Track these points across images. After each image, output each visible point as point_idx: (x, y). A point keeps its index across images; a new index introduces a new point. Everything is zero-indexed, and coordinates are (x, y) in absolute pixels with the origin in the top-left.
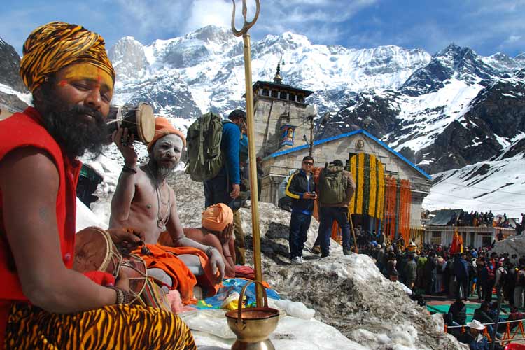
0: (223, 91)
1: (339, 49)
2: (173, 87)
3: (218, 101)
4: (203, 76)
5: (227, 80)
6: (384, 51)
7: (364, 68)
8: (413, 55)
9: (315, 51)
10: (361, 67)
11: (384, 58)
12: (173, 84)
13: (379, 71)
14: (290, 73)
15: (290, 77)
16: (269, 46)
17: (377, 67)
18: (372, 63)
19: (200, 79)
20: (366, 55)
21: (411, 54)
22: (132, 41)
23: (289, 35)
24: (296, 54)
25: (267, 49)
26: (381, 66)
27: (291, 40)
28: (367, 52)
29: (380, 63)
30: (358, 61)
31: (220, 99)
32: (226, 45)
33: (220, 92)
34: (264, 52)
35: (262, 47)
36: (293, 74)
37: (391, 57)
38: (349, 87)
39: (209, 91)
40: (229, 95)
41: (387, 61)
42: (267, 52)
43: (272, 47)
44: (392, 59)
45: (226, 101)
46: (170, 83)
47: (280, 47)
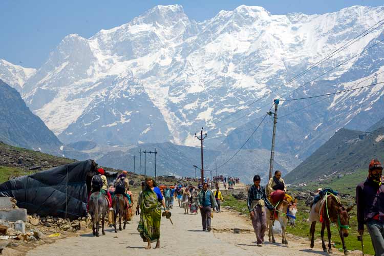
0: (179, 84)
1: (300, 16)
2: (129, 91)
3: (176, 96)
4: (157, 67)
5: (182, 71)
6: (348, 14)
7: (327, 37)
8: (380, 13)
9: (273, 23)
10: (324, 36)
11: (349, 21)
12: (128, 88)
13: (343, 37)
14: (248, 54)
15: (248, 58)
16: (224, 23)
17: (341, 33)
18: (335, 29)
19: (155, 71)
20: (328, 21)
21: (378, 12)
22: (76, 38)
23: (244, 9)
24: (254, 29)
25: (221, 28)
26: (345, 32)
27: (247, 14)
28: (329, 17)
29: (344, 28)
30: (321, 28)
31: (177, 94)
32: (177, 26)
33: (176, 86)
34: (218, 32)
35: (216, 26)
36: (251, 54)
37: (356, 20)
38: (310, 61)
39: (165, 86)
40: (187, 88)
41: (351, 25)
42: (222, 33)
43: (226, 25)
44: (357, 22)
45: (184, 95)
46: (125, 88)
47: (235, 25)
